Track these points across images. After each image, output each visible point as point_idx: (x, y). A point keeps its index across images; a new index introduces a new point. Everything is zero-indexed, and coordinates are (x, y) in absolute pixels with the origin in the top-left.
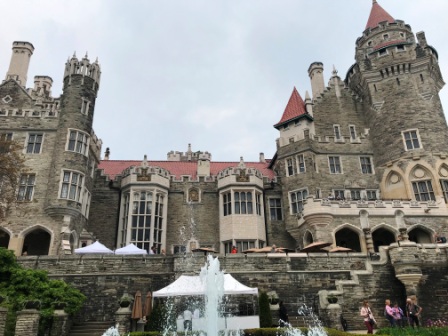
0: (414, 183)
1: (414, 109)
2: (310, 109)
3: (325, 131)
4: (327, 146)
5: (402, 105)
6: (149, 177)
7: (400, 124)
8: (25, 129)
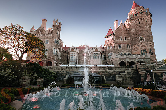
0: (141, 50)
1: (144, 30)
2: (114, 32)
3: (118, 38)
4: (118, 42)
5: (140, 30)
6: (74, 50)
7: (139, 35)
8: (45, 39)
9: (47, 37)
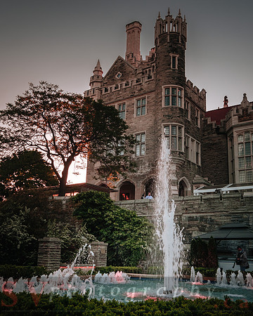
8: (133, 96)
9: (139, 88)
